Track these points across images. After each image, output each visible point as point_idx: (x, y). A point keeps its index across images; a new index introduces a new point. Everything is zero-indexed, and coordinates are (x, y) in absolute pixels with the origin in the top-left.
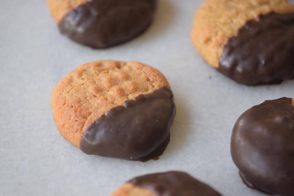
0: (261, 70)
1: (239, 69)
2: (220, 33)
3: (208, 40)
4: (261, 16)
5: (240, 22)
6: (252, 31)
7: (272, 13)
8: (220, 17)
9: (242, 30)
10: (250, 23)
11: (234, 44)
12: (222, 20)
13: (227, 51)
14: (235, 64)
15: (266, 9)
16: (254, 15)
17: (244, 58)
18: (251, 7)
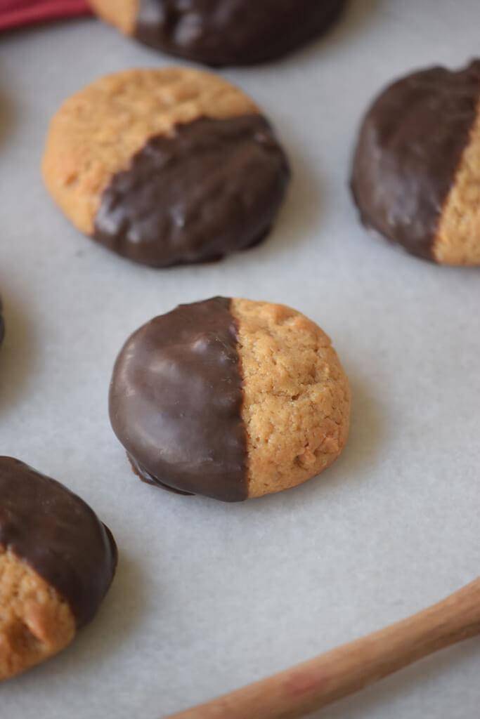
0: (177, 237)
1: (134, 236)
2: (96, 165)
3: (72, 180)
4: (180, 127)
5: (136, 140)
6: (159, 158)
7: (203, 119)
8: (97, 130)
9: (139, 158)
10: (157, 141)
11: (123, 186)
12: (101, 136)
13: (109, 200)
14: (125, 227)
15: (190, 111)
16: (164, 124)
17: (143, 216)
18: (161, 107)
